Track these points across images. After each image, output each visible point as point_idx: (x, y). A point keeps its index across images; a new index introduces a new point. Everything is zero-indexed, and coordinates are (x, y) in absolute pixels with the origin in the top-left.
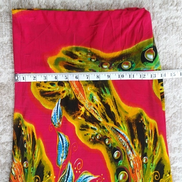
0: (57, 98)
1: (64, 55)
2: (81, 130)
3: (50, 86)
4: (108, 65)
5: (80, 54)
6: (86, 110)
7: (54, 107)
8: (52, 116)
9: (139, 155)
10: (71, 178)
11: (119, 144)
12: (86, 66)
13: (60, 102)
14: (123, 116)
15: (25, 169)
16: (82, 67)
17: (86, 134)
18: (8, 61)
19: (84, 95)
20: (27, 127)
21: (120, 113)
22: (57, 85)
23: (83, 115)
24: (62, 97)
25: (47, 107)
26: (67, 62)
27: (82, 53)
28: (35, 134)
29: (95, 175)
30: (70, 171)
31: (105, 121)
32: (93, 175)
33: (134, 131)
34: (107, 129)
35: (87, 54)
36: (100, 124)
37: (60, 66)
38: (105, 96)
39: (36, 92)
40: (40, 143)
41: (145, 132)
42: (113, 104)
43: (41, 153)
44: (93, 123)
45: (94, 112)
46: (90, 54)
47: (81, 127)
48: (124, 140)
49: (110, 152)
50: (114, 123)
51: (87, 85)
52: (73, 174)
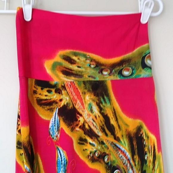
0: (55, 107)
1: (62, 60)
2: (79, 143)
3: (47, 93)
4: (108, 71)
5: (79, 59)
6: (85, 122)
11: (119, 162)
12: (85, 72)
13: (57, 112)
14: (124, 130)
16: (80, 73)
17: (85, 149)
19: (82, 104)
21: (120, 125)
22: (55, 93)
23: (81, 126)
24: (60, 106)
26: (65, 67)
31: (105, 134)
34: (106, 145)
35: (86, 60)
36: (99, 139)
37: (57, 71)
38: (104, 106)
39: (33, 100)
42: (113, 115)
44: (91, 138)
45: (93, 125)
46: (89, 60)
47: (79, 139)
48: (124, 157)
49: (109, 171)
50: (113, 138)
51: (86, 93)
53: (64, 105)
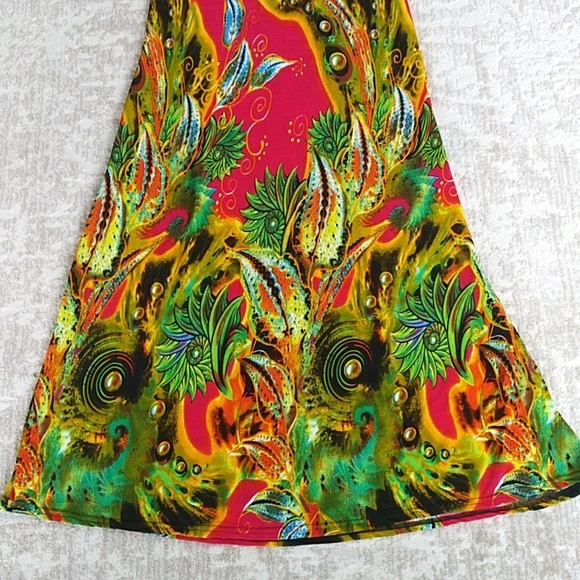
9: (363, 27)
10: (246, 65)
11: (327, 11)
15: (168, 50)
29: (289, 59)
30: (246, 54)
32: (286, 60)
43: (197, 25)
48: (335, 5)
49: (313, 21)
52: (251, 59)
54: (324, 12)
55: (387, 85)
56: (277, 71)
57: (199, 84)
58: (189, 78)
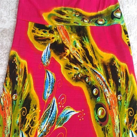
0: (48, 43)
1: (56, 13)
2: (66, 68)
3: (43, 33)
4: (88, 20)
5: (67, 12)
6: (70, 53)
7: (45, 49)
8: (42, 56)
9: (114, 93)
10: (54, 113)
11: (96, 82)
12: (72, 19)
13: (49, 46)
14: (99, 60)
15: (14, 101)
16: (68, 20)
17: (70, 73)
18: (13, 13)
19: (69, 41)
20: (21, 62)
21: (97, 57)
22: (49, 33)
23: (68, 56)
24: (52, 42)
25: (39, 49)
26: (57, 17)
27: (69, 12)
28: (27, 69)
29: (77, 110)
30: (55, 106)
31: (86, 62)
32: (74, 110)
33: (109, 72)
34: (87, 69)
36: (82, 65)
37: (52, 19)
39: (31, 36)
40: (30, 78)
41: (118, 74)
42: (91, 50)
43: (30, 87)
44: (76, 65)
45: (76, 56)
46: (74, 12)
47: (66, 66)
48: (101, 79)
49: (90, 89)
50: (92, 65)
51: (72, 34)
52: (57, 109)
53: (56, 41)
54: (95, 83)
55: (126, 128)
56: (70, 117)
57: (29, 123)
58: (23, 120)
